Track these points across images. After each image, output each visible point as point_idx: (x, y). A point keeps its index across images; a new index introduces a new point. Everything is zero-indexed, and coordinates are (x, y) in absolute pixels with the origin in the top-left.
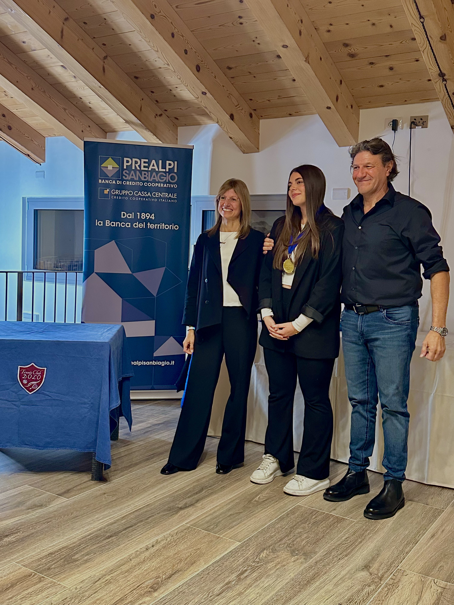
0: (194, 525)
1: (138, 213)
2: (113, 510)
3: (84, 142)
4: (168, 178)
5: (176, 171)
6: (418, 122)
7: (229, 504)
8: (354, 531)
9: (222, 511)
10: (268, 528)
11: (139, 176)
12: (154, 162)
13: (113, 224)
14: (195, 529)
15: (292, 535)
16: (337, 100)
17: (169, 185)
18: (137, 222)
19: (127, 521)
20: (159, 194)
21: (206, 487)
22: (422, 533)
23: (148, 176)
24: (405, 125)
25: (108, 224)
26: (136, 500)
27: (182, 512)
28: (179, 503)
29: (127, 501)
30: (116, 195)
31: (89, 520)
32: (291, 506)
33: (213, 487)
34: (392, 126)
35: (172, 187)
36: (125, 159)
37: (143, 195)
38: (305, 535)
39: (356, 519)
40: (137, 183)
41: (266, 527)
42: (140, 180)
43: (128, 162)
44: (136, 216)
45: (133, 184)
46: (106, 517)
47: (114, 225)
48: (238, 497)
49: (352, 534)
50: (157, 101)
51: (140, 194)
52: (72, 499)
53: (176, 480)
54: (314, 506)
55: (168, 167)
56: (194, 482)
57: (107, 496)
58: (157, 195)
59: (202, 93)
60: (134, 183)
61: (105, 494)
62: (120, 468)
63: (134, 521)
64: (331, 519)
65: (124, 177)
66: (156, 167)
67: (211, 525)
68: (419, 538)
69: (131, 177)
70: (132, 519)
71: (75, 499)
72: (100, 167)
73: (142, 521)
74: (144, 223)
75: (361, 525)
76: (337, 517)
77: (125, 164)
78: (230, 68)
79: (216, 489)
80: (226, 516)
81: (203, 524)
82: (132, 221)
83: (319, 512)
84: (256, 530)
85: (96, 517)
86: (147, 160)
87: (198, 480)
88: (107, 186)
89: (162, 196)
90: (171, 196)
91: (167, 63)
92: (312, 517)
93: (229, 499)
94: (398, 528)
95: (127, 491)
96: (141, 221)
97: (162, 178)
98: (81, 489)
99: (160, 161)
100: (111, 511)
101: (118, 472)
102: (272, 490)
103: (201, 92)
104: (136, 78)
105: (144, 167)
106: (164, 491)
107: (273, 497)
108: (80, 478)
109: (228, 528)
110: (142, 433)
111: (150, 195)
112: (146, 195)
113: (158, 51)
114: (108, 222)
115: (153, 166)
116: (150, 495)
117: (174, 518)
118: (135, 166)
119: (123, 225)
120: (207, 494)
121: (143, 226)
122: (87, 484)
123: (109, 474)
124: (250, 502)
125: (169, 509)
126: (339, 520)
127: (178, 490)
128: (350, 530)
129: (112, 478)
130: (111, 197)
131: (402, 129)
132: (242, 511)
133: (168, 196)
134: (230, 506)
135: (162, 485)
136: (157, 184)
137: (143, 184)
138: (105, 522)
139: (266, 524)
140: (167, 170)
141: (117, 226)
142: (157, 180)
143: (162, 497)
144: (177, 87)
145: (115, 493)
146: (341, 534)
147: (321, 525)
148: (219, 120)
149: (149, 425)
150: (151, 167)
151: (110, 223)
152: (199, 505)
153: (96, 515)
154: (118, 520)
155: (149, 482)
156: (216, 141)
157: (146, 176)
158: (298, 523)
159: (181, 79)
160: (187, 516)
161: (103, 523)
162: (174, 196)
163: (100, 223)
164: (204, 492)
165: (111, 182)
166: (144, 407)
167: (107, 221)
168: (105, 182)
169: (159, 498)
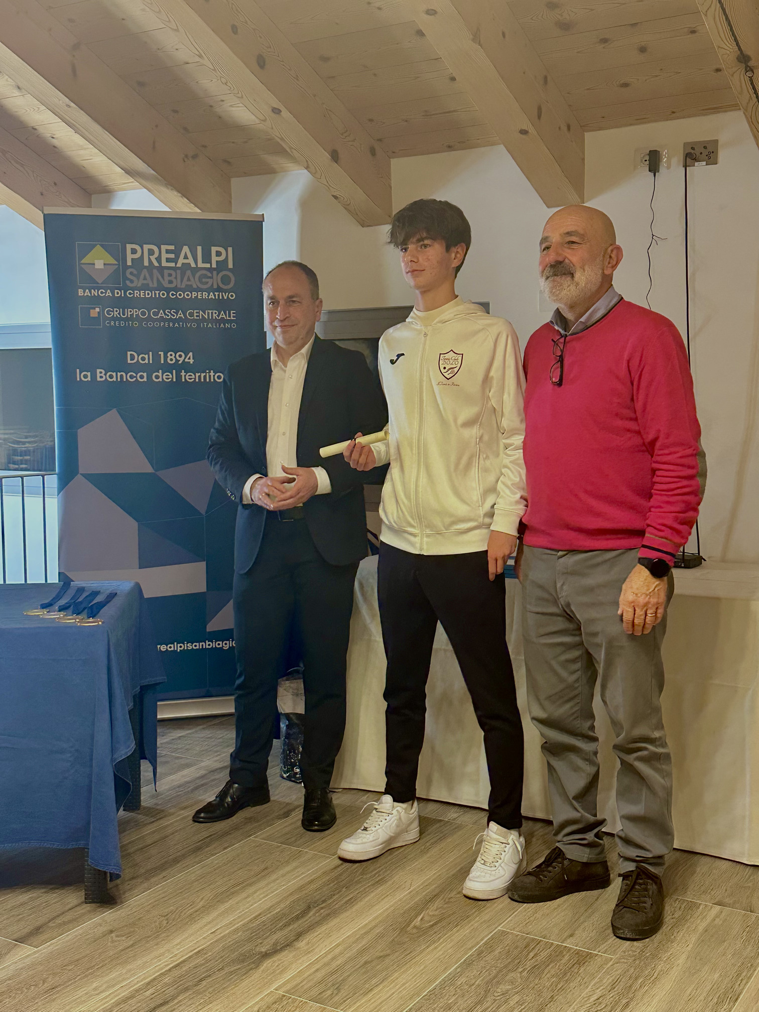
0: (293, 991)
1: (160, 353)
2: (129, 967)
3: (44, 215)
4: (217, 280)
5: (231, 266)
6: (698, 154)
7: (362, 937)
8: (613, 980)
9: (348, 955)
10: (442, 986)
11: (158, 280)
12: (186, 249)
13: (111, 377)
14: (294, 1001)
15: (490, 999)
16: (539, 117)
17: (219, 295)
18: (160, 371)
19: (157, 991)
20: (201, 312)
21: (315, 902)
22: (746, 975)
23: (176, 278)
24: (674, 161)
25: (101, 377)
26: (175, 943)
27: (267, 963)
28: (261, 943)
29: (157, 944)
30: (114, 319)
31: (81, 992)
32: (486, 933)
33: (329, 902)
34: (648, 162)
35: (225, 298)
36: (129, 247)
37: (168, 316)
38: (516, 998)
39: (614, 953)
40: (155, 294)
41: (436, 986)
42: (160, 288)
43: (134, 251)
44: (156, 357)
45: (147, 296)
46: (113, 986)
47: (114, 379)
48: (380, 922)
49: (609, 988)
50: (185, 129)
51: (163, 315)
52: (47, 948)
53: (255, 892)
54: (532, 930)
55: (214, 259)
56: (291, 894)
57: (117, 936)
58: (197, 316)
59: (273, 110)
60: (148, 294)
61: (111, 932)
62: (142, 871)
63: (171, 991)
64: (566, 958)
65: (128, 282)
66: (191, 260)
67: (327, 990)
68: (741, 988)
69: (141, 281)
70: (166, 984)
71: (51, 947)
72: (80, 264)
73: (187, 989)
74: (174, 371)
75: (625, 966)
76: (578, 953)
77: (130, 257)
78: (326, 59)
79: (337, 906)
80: (357, 967)
81: (310, 988)
82: (150, 369)
83: (541, 943)
84: (418, 994)
85: (95, 985)
86: (172, 247)
87: (300, 889)
88: (96, 301)
89: (206, 317)
90: (224, 316)
91: (197, 53)
92: (528, 954)
93: (362, 927)
94: (698, 968)
95: (157, 924)
96: (167, 368)
97: (204, 280)
98: (64, 923)
99: (199, 248)
100: (124, 971)
101: (139, 880)
102: (447, 900)
103: (270, 109)
104: (141, 84)
105: (168, 260)
106: (231, 918)
107: (450, 916)
108: (62, 900)
109: (361, 992)
110: (188, 792)
111: (182, 316)
112: (174, 316)
113: (177, 30)
114: (101, 373)
115: (186, 257)
116: (204, 929)
117: (253, 978)
118: (150, 261)
119: (131, 377)
120: (318, 919)
121: (172, 378)
122: (76, 912)
123: (121, 887)
124: (403, 930)
125: (243, 959)
126: (582, 959)
127: (260, 914)
128: (604, 978)
129: (127, 895)
130: (104, 322)
131: (668, 167)
132: (388, 952)
133: (218, 316)
134: (364, 943)
135: (227, 905)
136: (194, 294)
137: (168, 294)
138: (112, 995)
139: (436, 979)
140: (214, 266)
141: (119, 380)
142: (195, 286)
143: (227, 932)
144: (223, 101)
145: (132, 930)
146: (587, 991)
147: (545, 973)
148: (310, 163)
149: (203, 772)
150: (181, 261)
151: (105, 374)
152: (302, 944)
153: (93, 982)
154: (137, 991)
155: (202, 899)
156: (306, 205)
157: (172, 278)
158: (500, 971)
159: (229, 84)
160: (278, 971)
161: (108, 999)
162: (230, 316)
163: (85, 376)
164: (311, 913)
165: (102, 293)
166: (193, 733)
167: (98, 371)
168: (91, 294)
169: (222, 935)
